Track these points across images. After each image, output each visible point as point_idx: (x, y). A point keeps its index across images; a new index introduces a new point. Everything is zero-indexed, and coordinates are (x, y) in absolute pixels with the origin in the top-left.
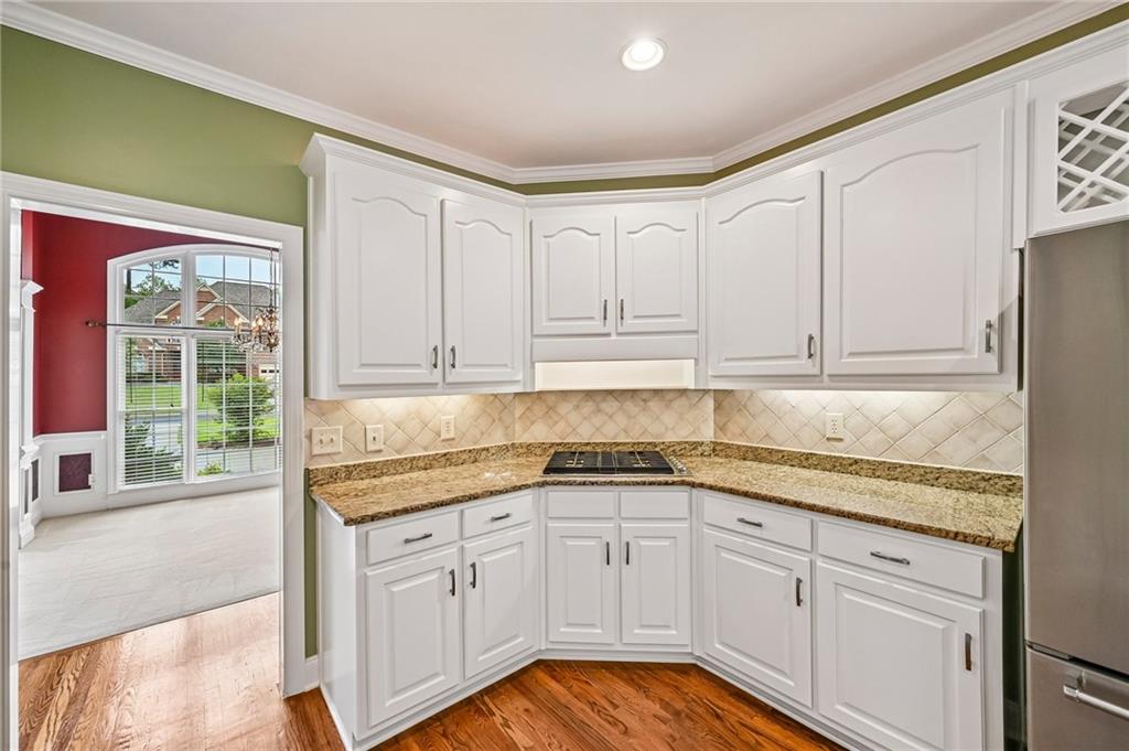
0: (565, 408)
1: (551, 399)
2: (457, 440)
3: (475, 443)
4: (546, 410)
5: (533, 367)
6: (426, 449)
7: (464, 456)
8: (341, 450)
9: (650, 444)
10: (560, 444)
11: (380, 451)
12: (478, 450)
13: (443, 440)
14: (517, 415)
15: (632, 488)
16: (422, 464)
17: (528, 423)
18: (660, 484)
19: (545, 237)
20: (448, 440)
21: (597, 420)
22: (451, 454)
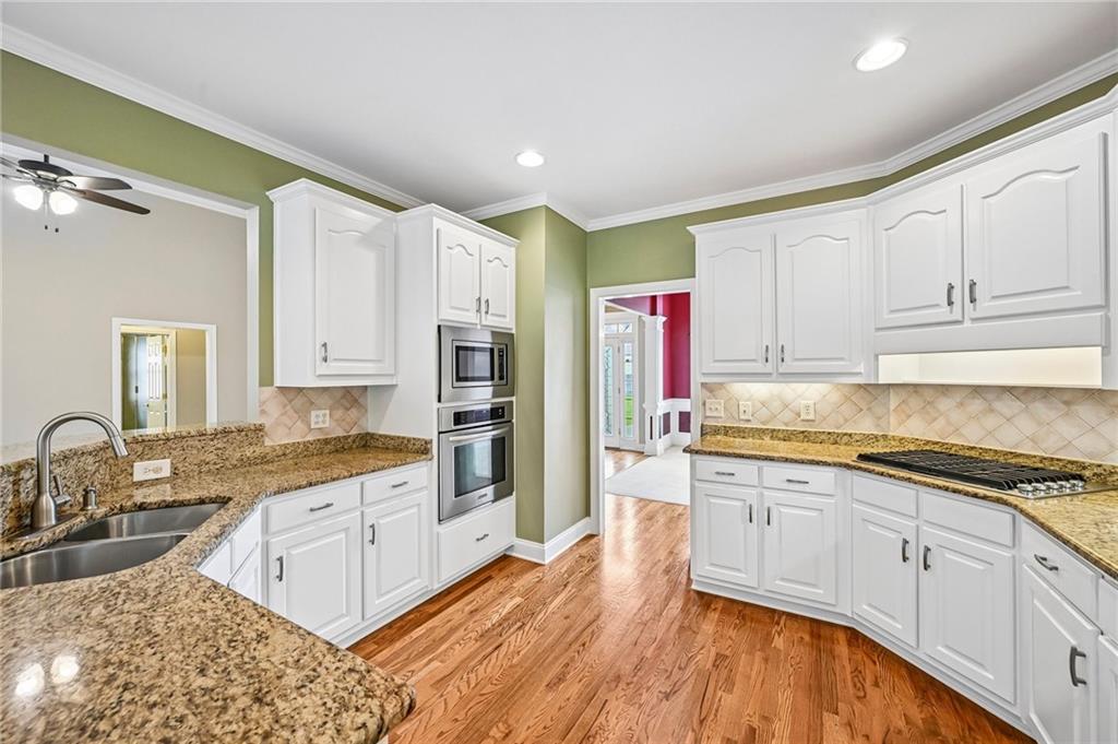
0: (945, 404)
1: (928, 394)
2: (817, 422)
3: (838, 428)
4: (922, 405)
5: (877, 360)
6: (786, 424)
7: (823, 437)
8: (722, 415)
9: (1072, 463)
10: (937, 443)
11: (749, 421)
12: (838, 435)
13: (803, 420)
14: (892, 408)
15: (936, 491)
16: (781, 436)
17: (904, 417)
18: (967, 494)
19: (886, 230)
20: (808, 421)
21: (990, 422)
22: (809, 433)
